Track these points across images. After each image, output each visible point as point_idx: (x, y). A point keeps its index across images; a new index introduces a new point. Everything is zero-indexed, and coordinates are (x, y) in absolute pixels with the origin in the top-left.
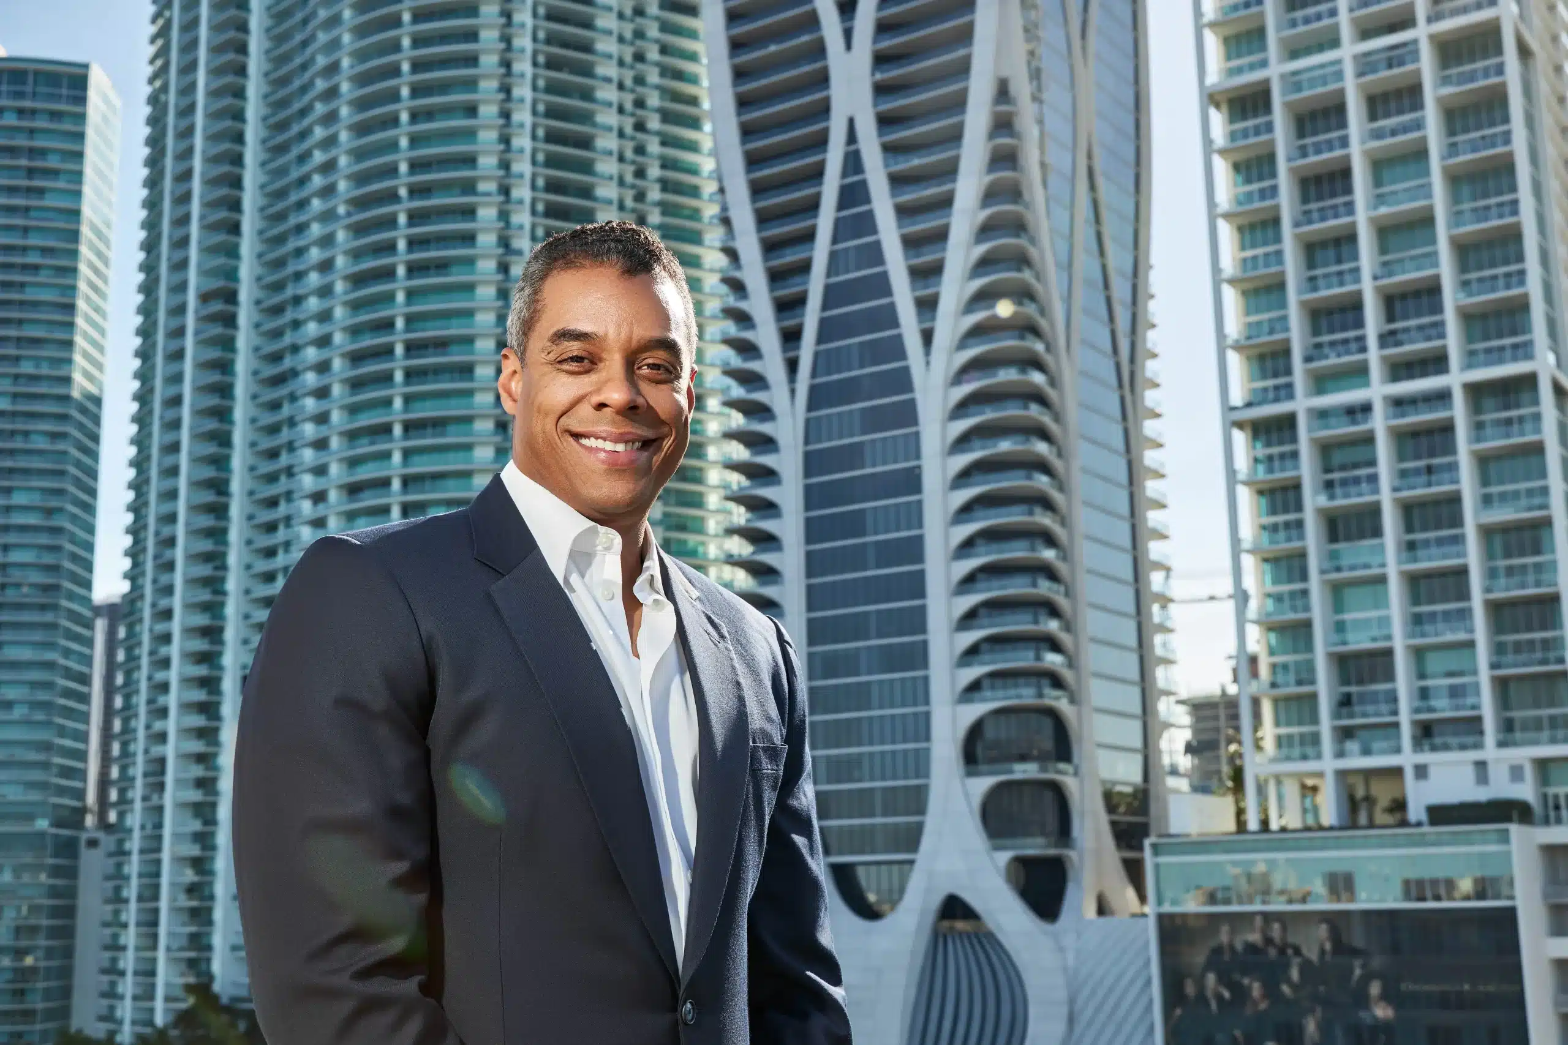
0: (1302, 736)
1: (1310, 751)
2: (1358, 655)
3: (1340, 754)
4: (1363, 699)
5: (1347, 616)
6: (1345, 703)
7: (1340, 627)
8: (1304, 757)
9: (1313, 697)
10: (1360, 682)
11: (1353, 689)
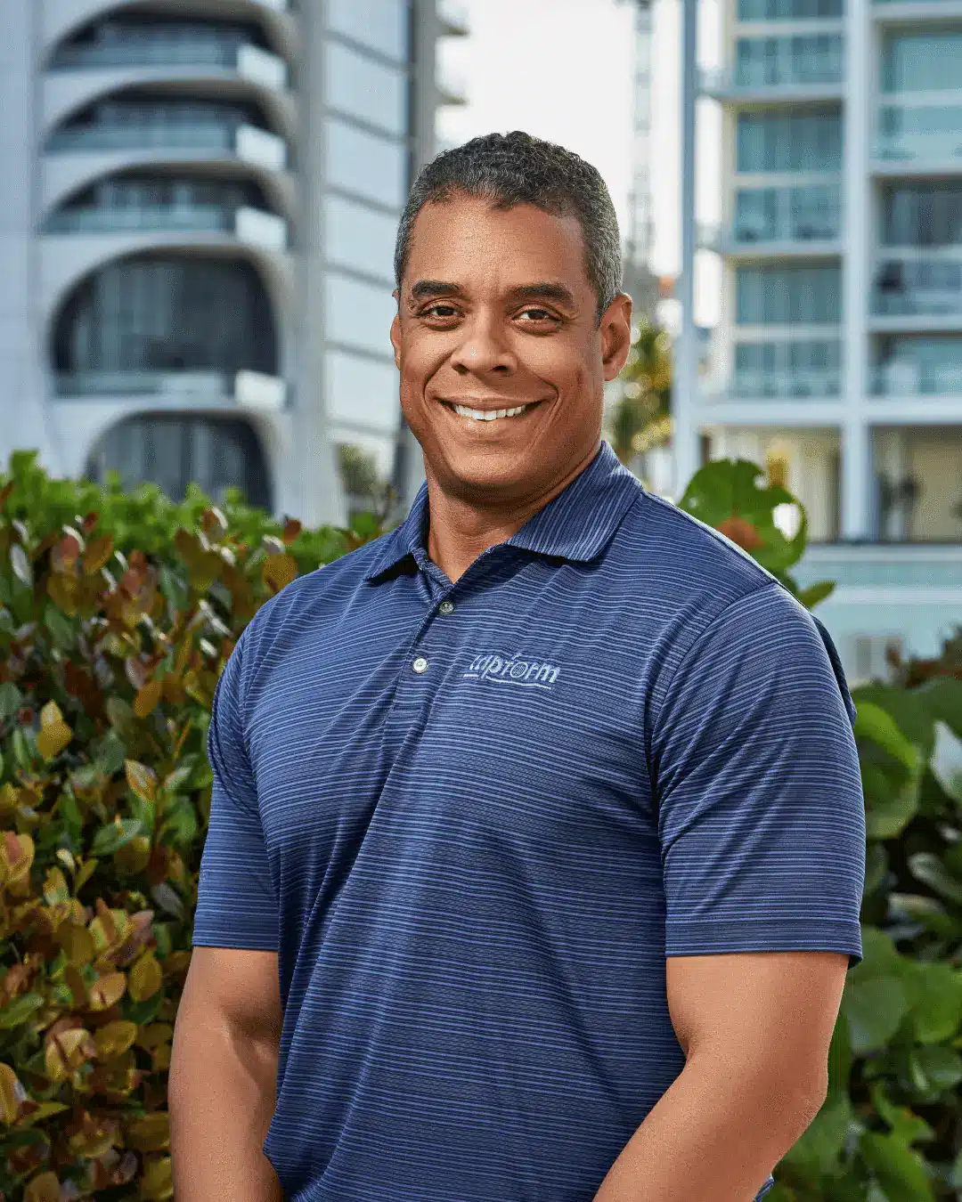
0: (794, 349)
1: (812, 379)
2: (925, 185)
3: (878, 389)
4: (926, 276)
5: (906, 99)
6: (889, 282)
7: (889, 121)
8: (801, 393)
9: (833, 264)
10: (926, 238)
11: (907, 254)
